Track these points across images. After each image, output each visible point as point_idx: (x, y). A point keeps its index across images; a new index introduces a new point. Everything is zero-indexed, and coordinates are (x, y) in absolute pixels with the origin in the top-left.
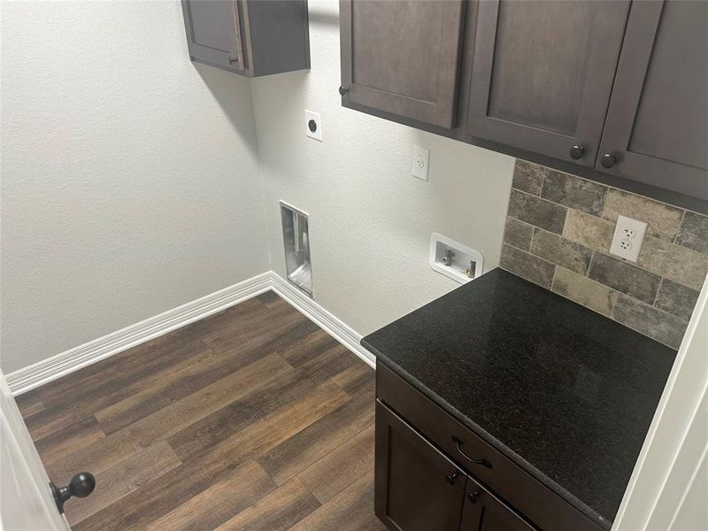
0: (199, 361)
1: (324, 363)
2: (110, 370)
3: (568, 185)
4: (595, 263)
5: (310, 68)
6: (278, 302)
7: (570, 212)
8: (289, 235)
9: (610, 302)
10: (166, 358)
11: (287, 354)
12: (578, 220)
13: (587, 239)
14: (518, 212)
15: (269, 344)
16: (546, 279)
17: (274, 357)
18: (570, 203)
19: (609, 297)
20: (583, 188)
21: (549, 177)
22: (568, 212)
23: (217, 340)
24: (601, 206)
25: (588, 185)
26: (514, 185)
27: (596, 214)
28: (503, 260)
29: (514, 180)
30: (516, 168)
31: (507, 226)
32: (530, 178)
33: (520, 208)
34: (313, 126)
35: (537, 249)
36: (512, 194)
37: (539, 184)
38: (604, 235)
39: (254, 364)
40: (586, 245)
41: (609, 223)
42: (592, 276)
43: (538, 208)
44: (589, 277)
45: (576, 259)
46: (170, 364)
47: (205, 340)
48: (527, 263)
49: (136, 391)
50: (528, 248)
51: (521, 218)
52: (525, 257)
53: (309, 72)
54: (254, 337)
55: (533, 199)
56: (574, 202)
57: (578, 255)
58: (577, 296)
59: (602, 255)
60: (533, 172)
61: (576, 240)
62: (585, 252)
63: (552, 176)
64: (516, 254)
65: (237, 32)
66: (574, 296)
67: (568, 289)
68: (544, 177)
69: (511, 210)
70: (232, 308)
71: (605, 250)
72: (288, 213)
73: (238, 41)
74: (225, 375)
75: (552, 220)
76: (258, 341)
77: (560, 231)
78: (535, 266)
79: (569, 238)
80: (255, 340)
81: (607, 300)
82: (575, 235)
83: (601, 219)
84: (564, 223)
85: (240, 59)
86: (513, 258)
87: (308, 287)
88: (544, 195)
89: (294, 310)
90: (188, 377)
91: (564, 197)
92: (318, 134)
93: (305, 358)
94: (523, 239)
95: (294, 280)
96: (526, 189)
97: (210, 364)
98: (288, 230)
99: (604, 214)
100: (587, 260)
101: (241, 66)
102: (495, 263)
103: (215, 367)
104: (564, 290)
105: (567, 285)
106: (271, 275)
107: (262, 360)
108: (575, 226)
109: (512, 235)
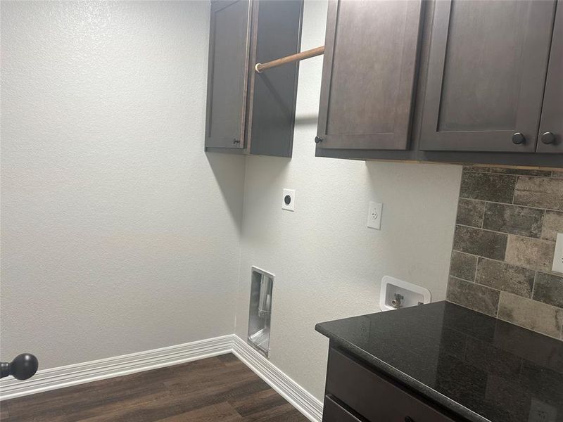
0: (156, 399)
1: (271, 416)
2: (76, 395)
3: (507, 214)
4: (538, 284)
5: (291, 157)
6: (236, 363)
7: (510, 237)
8: (255, 297)
9: (557, 322)
10: (128, 392)
11: (238, 404)
12: (518, 245)
13: (529, 262)
14: (463, 244)
15: (222, 394)
16: (491, 307)
17: (225, 405)
18: (510, 228)
19: (556, 318)
20: (522, 214)
21: (489, 210)
22: (509, 239)
23: (177, 384)
24: (540, 227)
25: (525, 211)
26: (458, 221)
27: (535, 236)
28: (450, 294)
29: (458, 217)
30: (459, 206)
31: (452, 259)
32: (472, 213)
33: (464, 241)
34: (288, 200)
35: (481, 278)
36: (456, 229)
37: (481, 217)
38: (544, 254)
39: (205, 408)
40: (528, 267)
41: (548, 242)
42: (536, 298)
43: (480, 239)
44: (534, 299)
45: (520, 283)
46: (130, 397)
47: (165, 383)
48: (472, 292)
49: (94, 415)
50: (473, 278)
51: (466, 250)
52: (470, 286)
53: (290, 161)
54: (209, 386)
55: (476, 231)
56: (514, 228)
57: (521, 278)
58: (524, 321)
59: (545, 274)
60: (474, 207)
61: (518, 264)
62: (527, 274)
63: (492, 207)
64: (462, 285)
65: (243, 121)
66: (520, 320)
67: (514, 314)
68: (485, 209)
69: (456, 244)
70: (195, 362)
71: (547, 269)
72: (257, 276)
73: (243, 128)
74: (177, 413)
75: (494, 248)
76: (212, 391)
77: (503, 258)
78: (480, 295)
79: (512, 263)
80: (209, 389)
81: (554, 321)
82: (517, 259)
83: (541, 240)
84: (505, 250)
85: (242, 140)
86: (459, 290)
87: (265, 347)
88: (486, 225)
89: (250, 371)
90: (144, 410)
91: (504, 224)
92: (291, 206)
93: (254, 410)
94: (467, 270)
95: (254, 341)
96: (468, 223)
97: (166, 402)
98: (255, 293)
99: (543, 235)
100: (531, 282)
101: (242, 146)
102: (442, 296)
103: (170, 405)
104: (509, 315)
105: (511, 311)
106: (234, 338)
107: (214, 406)
108: (517, 250)
109: (457, 268)
